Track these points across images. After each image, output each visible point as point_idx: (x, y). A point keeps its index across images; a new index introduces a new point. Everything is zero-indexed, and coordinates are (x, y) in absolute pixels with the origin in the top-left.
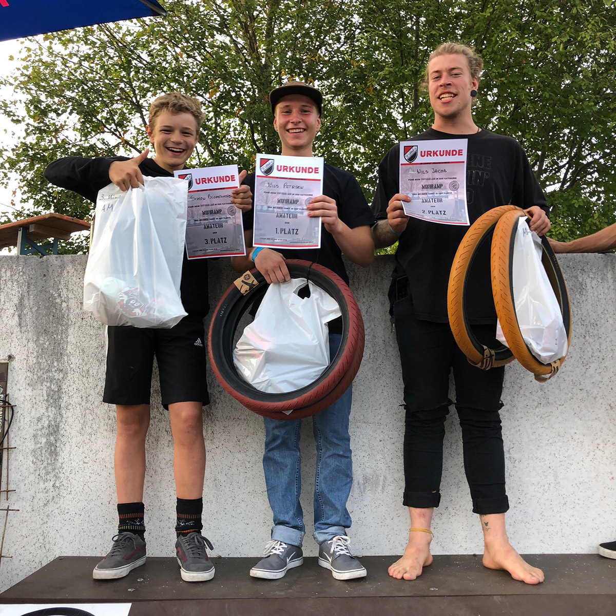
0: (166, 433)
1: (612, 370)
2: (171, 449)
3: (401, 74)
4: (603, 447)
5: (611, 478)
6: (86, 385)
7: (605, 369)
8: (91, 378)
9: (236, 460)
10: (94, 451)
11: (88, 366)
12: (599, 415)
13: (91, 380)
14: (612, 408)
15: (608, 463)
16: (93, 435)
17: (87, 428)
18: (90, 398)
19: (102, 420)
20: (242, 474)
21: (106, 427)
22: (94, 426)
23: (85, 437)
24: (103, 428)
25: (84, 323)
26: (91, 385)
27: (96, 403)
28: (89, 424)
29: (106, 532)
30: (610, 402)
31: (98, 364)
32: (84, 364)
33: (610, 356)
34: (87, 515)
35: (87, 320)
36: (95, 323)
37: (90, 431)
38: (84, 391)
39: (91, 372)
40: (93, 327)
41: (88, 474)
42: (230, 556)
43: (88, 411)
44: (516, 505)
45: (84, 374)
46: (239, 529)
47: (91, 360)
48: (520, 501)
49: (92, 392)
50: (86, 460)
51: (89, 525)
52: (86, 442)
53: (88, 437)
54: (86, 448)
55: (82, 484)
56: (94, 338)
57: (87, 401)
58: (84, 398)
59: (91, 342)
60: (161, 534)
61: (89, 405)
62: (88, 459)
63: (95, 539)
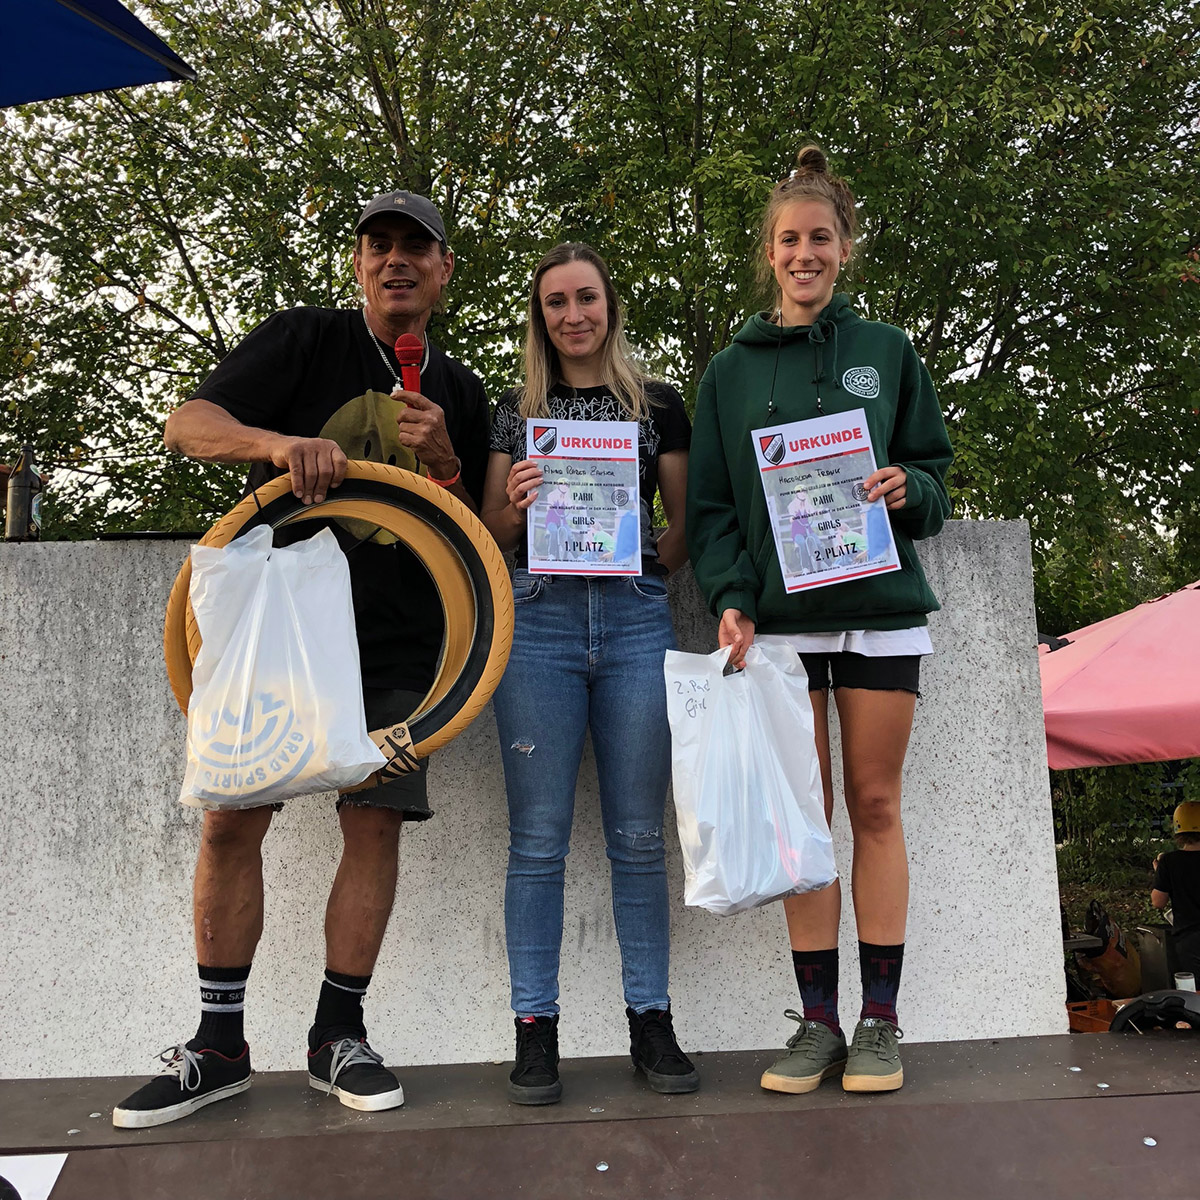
0: (154, 857)
1: (936, 723)
2: (165, 885)
3: (660, 170)
4: (923, 857)
5: (936, 910)
6: (12, 775)
7: (925, 723)
8: (21, 763)
9: (280, 901)
10: (27, 893)
11: (15, 741)
12: (916, 803)
13: (19, 765)
14: (936, 789)
15: (931, 885)
16: (24, 864)
17: (14, 850)
18: (18, 798)
19: (41, 837)
20: (291, 925)
21: (47, 849)
22: (26, 847)
23: (9, 868)
24: (42, 850)
25: (7, 664)
26: (19, 774)
27: (30, 807)
28: (18, 845)
29: (50, 1034)
30: (935, 778)
31: (32, 737)
32: (6, 738)
33: (933, 698)
34: (15, 1007)
35: (12, 659)
36: (27, 664)
37: (19, 856)
38: (7, 786)
39: (19, 752)
40: (24, 671)
41: (16, 934)
42: (271, 1070)
43: (15, 822)
44: (773, 964)
45: (7, 755)
46: (286, 1021)
47: (20, 731)
48: (779, 956)
49: (23, 788)
50: (12, 909)
51: (17, 1026)
52: (12, 876)
53: (16, 868)
54: (11, 887)
55: (6, 952)
56: (24, 690)
57: (14, 803)
58: (7, 798)
59: (19, 698)
60: (148, 1036)
61: (16, 810)
62: (15, 907)
63: (30, 1050)
